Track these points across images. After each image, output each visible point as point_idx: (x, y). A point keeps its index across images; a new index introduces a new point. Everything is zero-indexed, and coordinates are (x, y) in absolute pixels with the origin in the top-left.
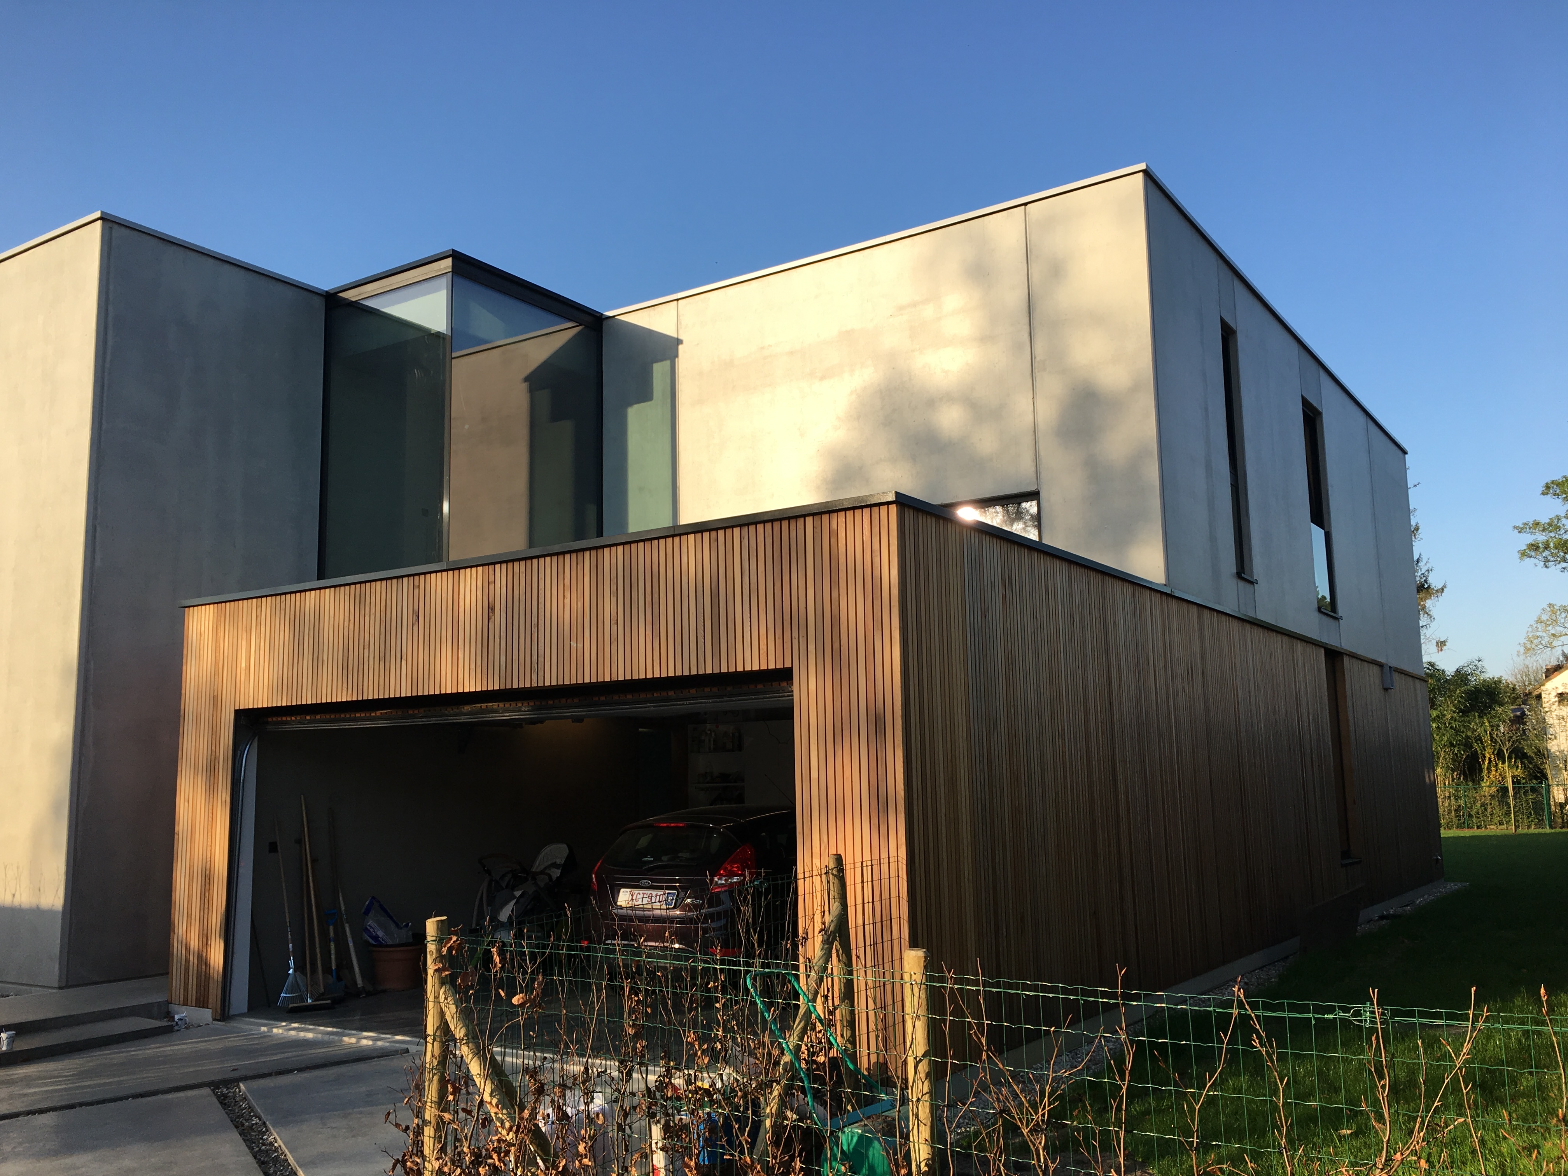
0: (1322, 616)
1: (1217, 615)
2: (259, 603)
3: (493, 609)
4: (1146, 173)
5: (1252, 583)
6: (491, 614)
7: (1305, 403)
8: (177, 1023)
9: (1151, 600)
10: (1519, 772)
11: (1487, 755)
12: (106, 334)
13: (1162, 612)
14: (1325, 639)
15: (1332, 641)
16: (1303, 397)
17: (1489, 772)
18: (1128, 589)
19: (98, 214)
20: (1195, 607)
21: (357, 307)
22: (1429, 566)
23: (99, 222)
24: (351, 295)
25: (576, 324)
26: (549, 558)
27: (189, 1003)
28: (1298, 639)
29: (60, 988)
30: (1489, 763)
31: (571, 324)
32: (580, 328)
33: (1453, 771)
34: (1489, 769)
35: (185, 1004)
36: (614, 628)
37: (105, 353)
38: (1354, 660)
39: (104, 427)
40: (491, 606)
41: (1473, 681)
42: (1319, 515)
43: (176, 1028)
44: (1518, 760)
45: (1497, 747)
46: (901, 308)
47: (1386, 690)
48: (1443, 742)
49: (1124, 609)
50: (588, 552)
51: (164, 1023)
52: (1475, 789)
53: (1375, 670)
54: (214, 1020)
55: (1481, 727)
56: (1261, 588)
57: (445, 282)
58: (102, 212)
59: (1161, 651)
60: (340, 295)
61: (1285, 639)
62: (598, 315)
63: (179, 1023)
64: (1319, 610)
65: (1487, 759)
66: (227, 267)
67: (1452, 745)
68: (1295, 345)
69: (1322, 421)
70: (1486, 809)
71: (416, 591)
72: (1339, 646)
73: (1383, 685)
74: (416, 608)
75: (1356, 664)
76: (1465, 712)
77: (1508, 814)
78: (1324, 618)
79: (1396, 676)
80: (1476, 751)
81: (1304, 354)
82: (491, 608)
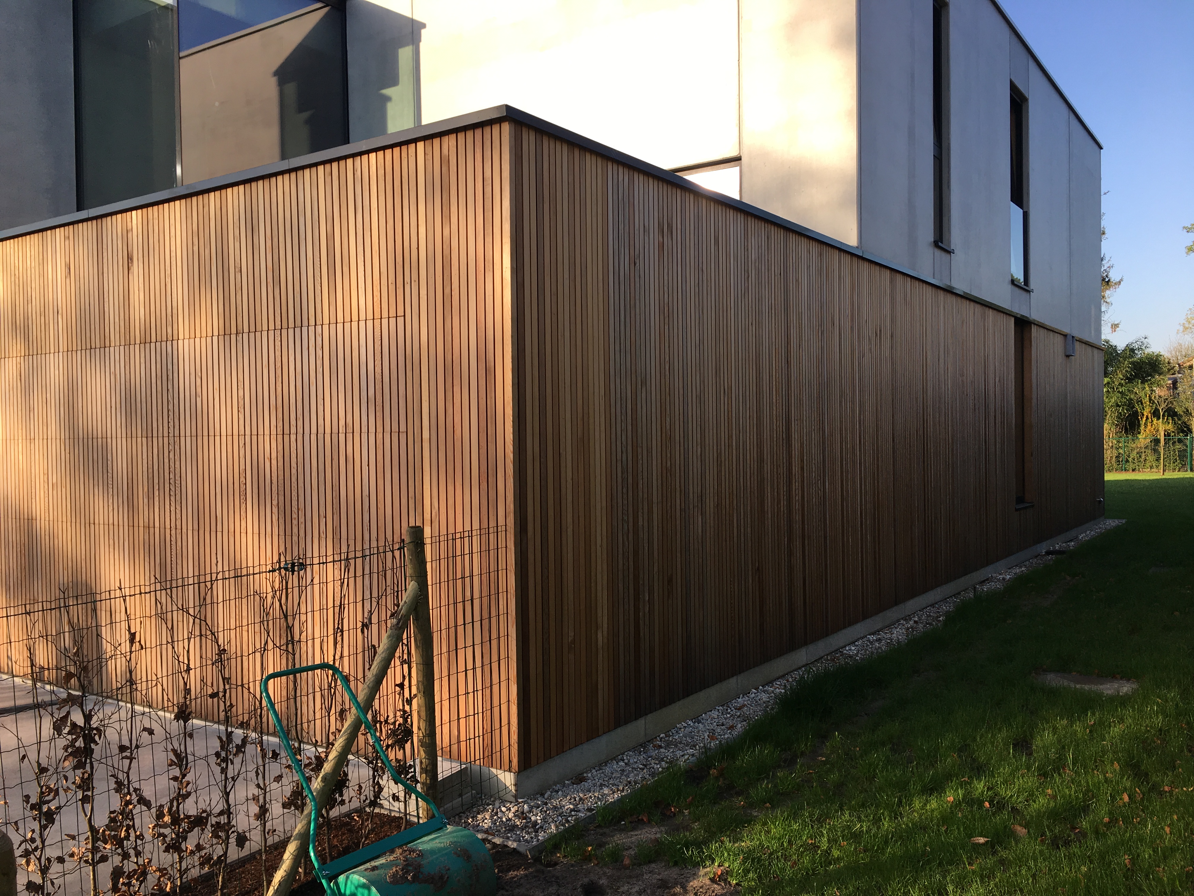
0: (1013, 287)
1: (911, 281)
5: (949, 252)
7: (1014, 88)
9: (840, 262)
10: (1170, 427)
11: (1145, 414)
13: (852, 274)
14: (1016, 309)
15: (1021, 310)
16: (1012, 83)
17: (1145, 427)
18: (815, 248)
20: (888, 272)
22: (1111, 263)
28: (990, 307)
30: (1146, 420)
32: (326, 9)
33: (1117, 425)
34: (1146, 424)
36: (238, 276)
38: (1041, 329)
40: (129, 256)
41: (1139, 354)
42: (1019, 194)
44: (1170, 418)
45: (1154, 408)
47: (1068, 356)
48: (1111, 404)
49: (808, 267)
52: (1133, 440)
53: (1059, 339)
55: (1141, 391)
56: (958, 257)
59: (848, 312)
61: (978, 307)
64: (1013, 284)
65: (1145, 416)
67: (1118, 405)
68: (1007, 29)
69: (1028, 107)
70: (1140, 456)
72: (1028, 316)
73: (1065, 353)
74: (67, 260)
75: (1042, 331)
76: (1130, 380)
77: (1158, 459)
78: (1017, 289)
79: (1077, 345)
80: (1137, 411)
81: (1015, 40)
82: (130, 258)
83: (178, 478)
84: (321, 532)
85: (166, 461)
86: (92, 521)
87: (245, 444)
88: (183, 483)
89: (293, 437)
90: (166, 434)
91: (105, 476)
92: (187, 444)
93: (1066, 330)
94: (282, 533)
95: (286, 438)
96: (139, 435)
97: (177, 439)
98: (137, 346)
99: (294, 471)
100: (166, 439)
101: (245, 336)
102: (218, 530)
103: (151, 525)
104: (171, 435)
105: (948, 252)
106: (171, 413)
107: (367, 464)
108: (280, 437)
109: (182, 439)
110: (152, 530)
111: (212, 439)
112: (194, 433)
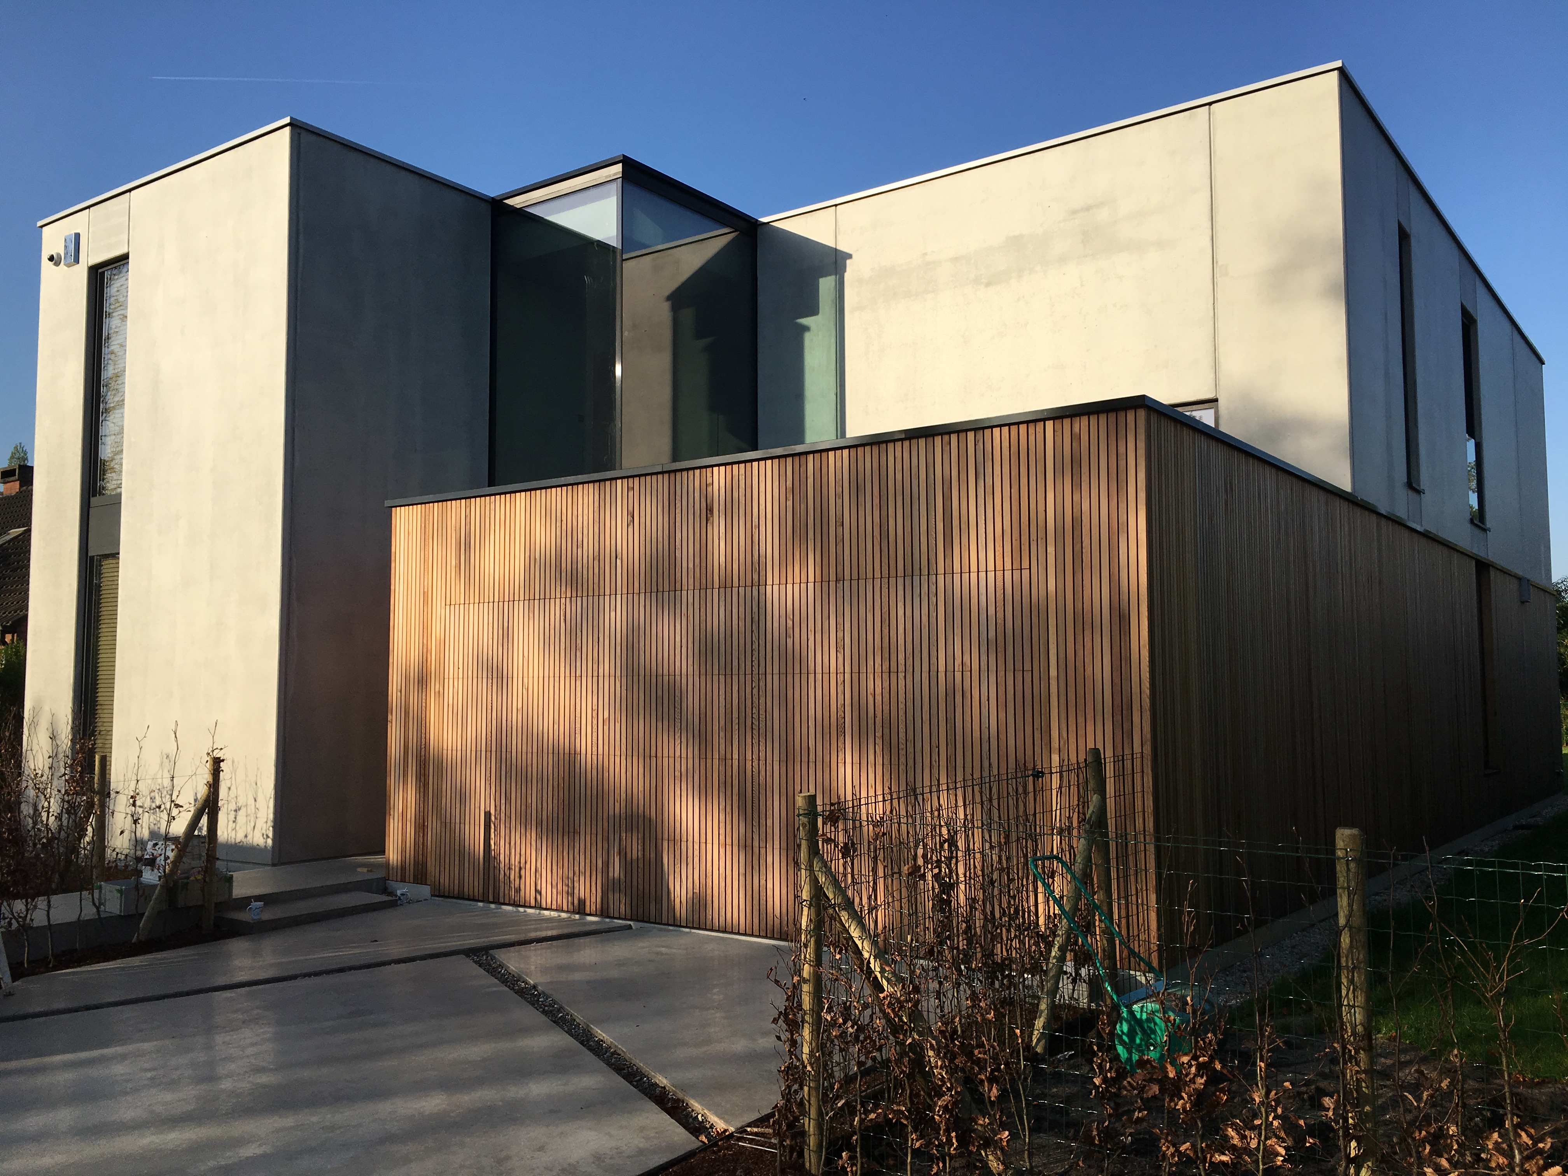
0: (1474, 528)
1: (1392, 523)
2: (468, 504)
3: (712, 513)
4: (1342, 71)
6: (709, 515)
7: (1464, 311)
8: (400, 898)
9: (1339, 508)
12: (297, 237)
13: (1349, 520)
14: (1475, 551)
15: (1482, 554)
16: (1462, 306)
19: (287, 120)
21: (521, 214)
23: (288, 129)
24: (516, 202)
25: (732, 230)
26: (770, 461)
27: (407, 880)
29: (274, 865)
31: (726, 230)
32: (736, 233)
35: (403, 880)
36: (840, 529)
37: (297, 259)
38: (1498, 572)
39: (299, 331)
40: (709, 508)
42: (1473, 428)
43: (399, 902)
46: (1074, 212)
47: (1523, 602)
49: (1319, 516)
50: (812, 456)
51: (384, 898)
53: (1515, 581)
54: (432, 896)
56: (1427, 498)
57: (615, 189)
58: (291, 118)
59: (1348, 559)
60: (506, 201)
62: (753, 221)
63: (402, 898)
64: (1472, 521)
66: (403, 173)
68: (1456, 252)
69: (1476, 332)
71: (631, 493)
72: (1487, 558)
73: (1520, 599)
74: (631, 509)
75: (1500, 576)
79: (1530, 589)
81: (1465, 262)
82: (709, 510)
83: (762, 712)
84: (933, 760)
85: (749, 696)
86: (653, 754)
87: (844, 681)
88: (769, 717)
89: (901, 675)
90: (749, 671)
91: (672, 711)
92: (773, 682)
93: (1520, 573)
94: (887, 762)
95: (893, 676)
96: (716, 672)
97: (762, 677)
98: (716, 591)
99: (902, 706)
100: (749, 677)
101: (847, 583)
102: (811, 760)
103: (729, 756)
104: (755, 672)
105: (1419, 492)
106: (756, 653)
107: (986, 698)
108: (886, 676)
109: (769, 677)
110: (729, 762)
111: (804, 677)
112: (783, 670)
